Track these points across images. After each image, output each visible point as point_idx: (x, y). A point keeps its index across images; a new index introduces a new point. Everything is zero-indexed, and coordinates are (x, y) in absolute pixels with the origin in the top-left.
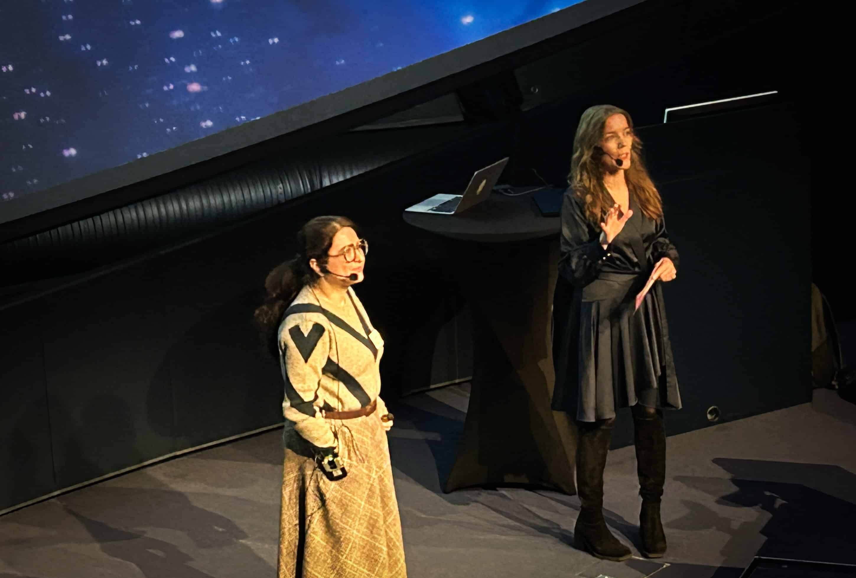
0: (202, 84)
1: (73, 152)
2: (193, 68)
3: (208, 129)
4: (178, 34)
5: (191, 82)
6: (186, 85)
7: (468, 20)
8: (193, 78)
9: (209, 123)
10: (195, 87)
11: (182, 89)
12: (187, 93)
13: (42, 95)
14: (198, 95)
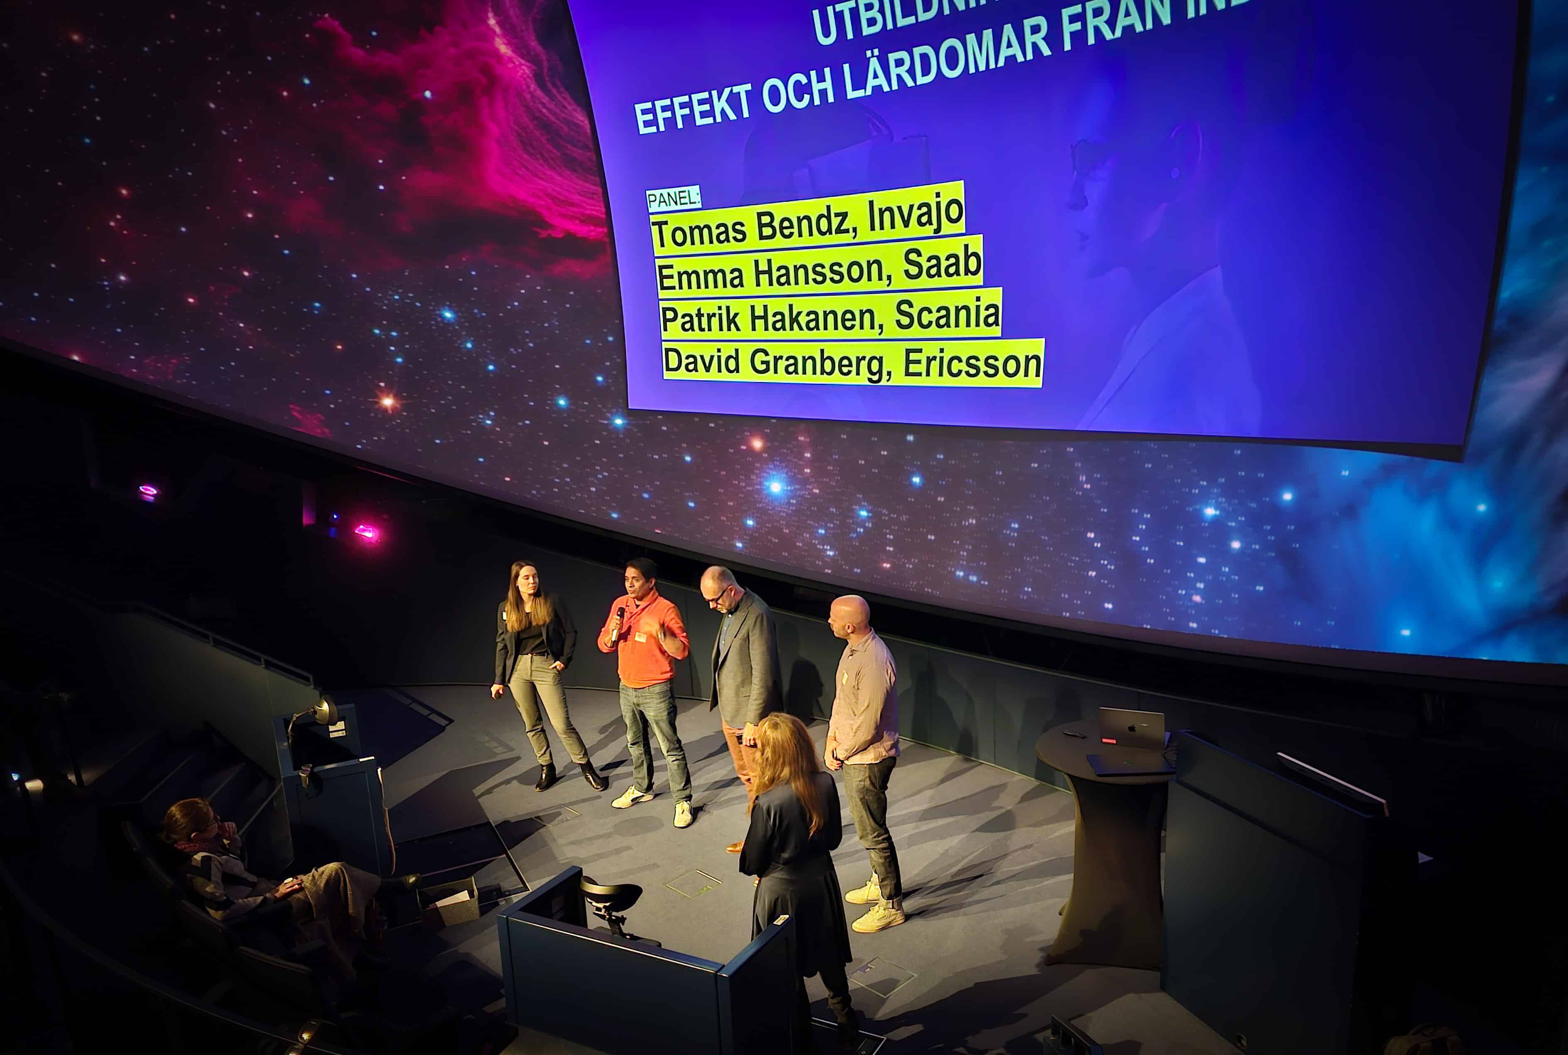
0: (1202, 598)
1: (1110, 606)
2: (1201, 586)
3: (1192, 628)
4: (1202, 560)
5: (1197, 594)
6: (1192, 595)
7: (1406, 633)
8: (1198, 591)
9: (1195, 625)
10: (1197, 598)
11: (1188, 596)
12: (1191, 600)
13: (1109, 567)
14: (1197, 604)
